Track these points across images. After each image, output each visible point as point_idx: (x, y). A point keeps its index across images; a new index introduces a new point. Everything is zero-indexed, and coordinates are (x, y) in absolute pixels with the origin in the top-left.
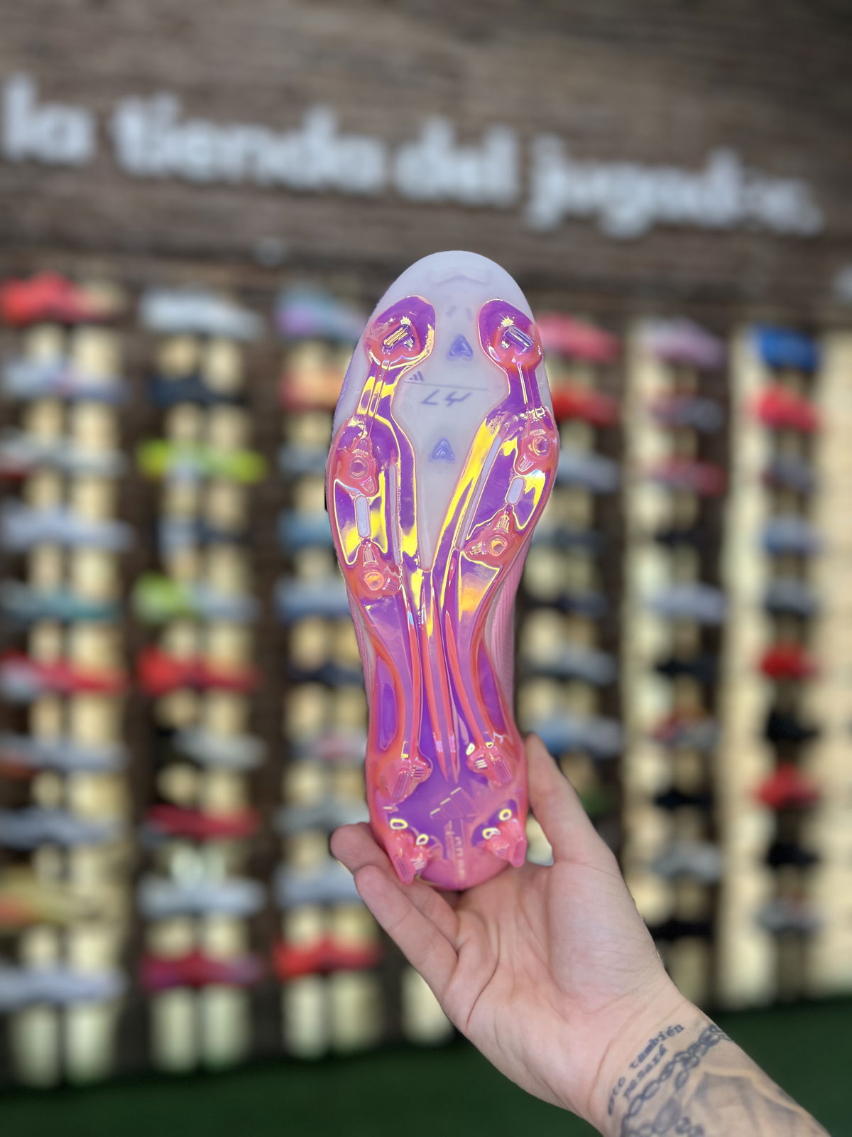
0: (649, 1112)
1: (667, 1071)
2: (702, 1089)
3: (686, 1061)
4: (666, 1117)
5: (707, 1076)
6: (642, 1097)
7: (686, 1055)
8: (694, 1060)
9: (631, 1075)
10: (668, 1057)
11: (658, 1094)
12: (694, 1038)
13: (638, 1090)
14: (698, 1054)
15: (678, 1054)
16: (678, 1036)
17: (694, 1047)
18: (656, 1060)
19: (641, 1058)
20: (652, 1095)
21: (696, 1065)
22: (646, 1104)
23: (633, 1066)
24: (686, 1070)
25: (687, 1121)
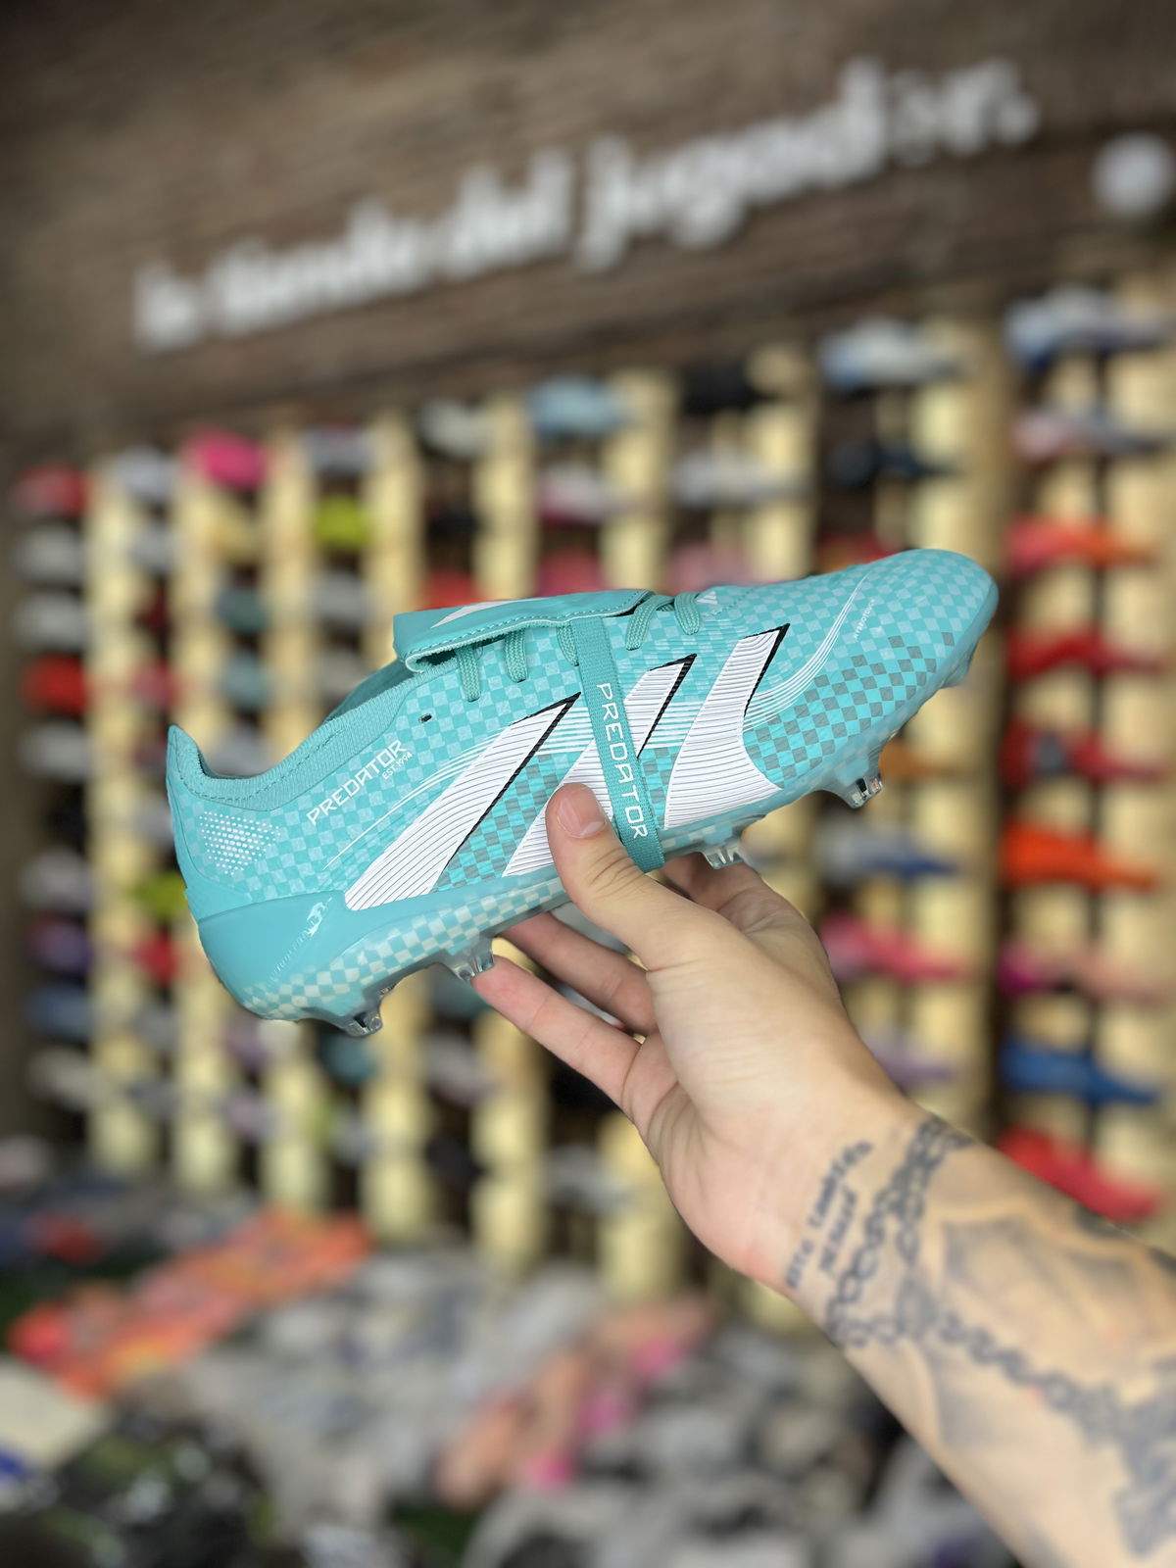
0: (876, 1300)
1: (874, 1230)
2: (956, 1258)
3: (899, 1208)
4: (912, 1308)
5: (950, 1231)
6: (854, 1272)
7: (894, 1196)
8: (911, 1203)
9: (820, 1237)
10: (864, 1206)
11: (882, 1272)
12: (896, 1158)
13: (843, 1262)
14: (915, 1187)
15: (880, 1198)
16: (867, 1161)
17: (902, 1178)
18: (848, 1213)
19: (822, 1207)
20: (871, 1272)
21: (919, 1211)
22: (869, 1287)
23: (813, 1223)
24: (908, 1227)
25: (954, 1320)
